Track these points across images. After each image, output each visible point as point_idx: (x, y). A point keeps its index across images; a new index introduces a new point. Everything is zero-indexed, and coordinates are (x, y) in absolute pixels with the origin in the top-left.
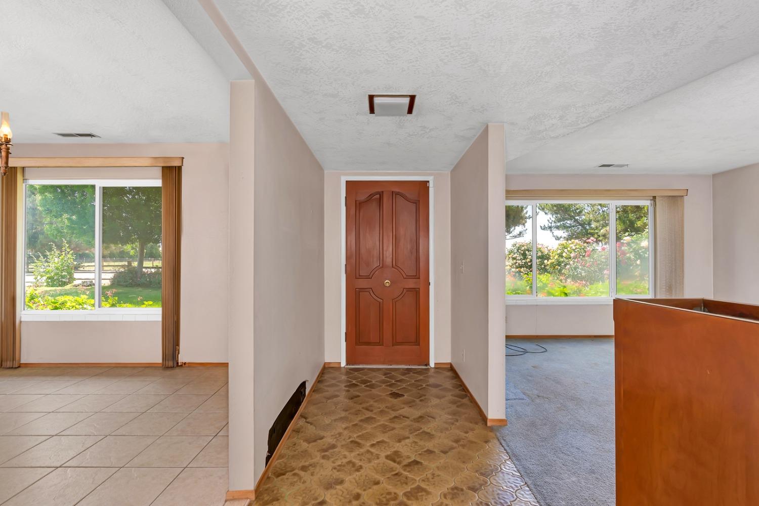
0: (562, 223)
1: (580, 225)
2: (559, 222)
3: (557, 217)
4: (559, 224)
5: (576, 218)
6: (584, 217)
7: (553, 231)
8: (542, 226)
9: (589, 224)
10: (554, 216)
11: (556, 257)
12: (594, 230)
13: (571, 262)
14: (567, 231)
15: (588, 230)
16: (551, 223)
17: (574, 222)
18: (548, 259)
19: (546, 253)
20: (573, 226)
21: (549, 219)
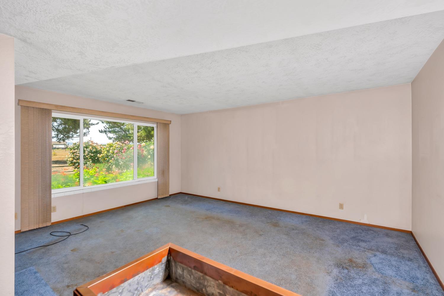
0: (113, 129)
1: (124, 131)
2: (111, 128)
3: (109, 125)
4: (111, 130)
5: (121, 127)
6: (126, 127)
7: (107, 134)
8: (100, 130)
9: (128, 131)
10: (108, 125)
11: (106, 152)
12: (131, 135)
13: (115, 156)
14: (116, 134)
15: (128, 134)
16: (106, 129)
17: (120, 129)
18: (100, 153)
19: (99, 149)
20: (120, 132)
21: (105, 126)
